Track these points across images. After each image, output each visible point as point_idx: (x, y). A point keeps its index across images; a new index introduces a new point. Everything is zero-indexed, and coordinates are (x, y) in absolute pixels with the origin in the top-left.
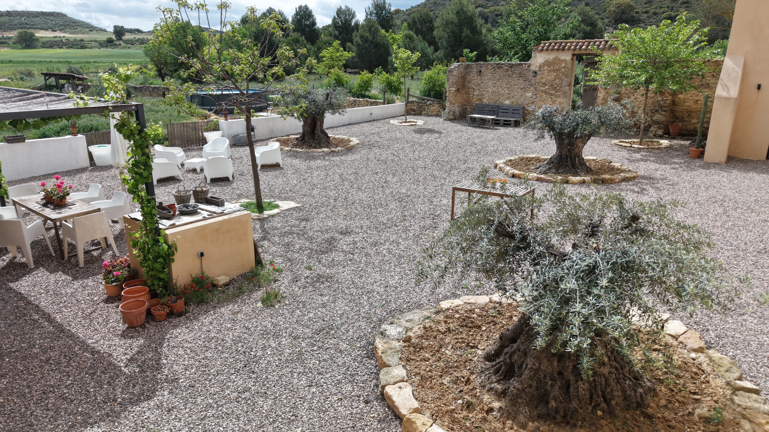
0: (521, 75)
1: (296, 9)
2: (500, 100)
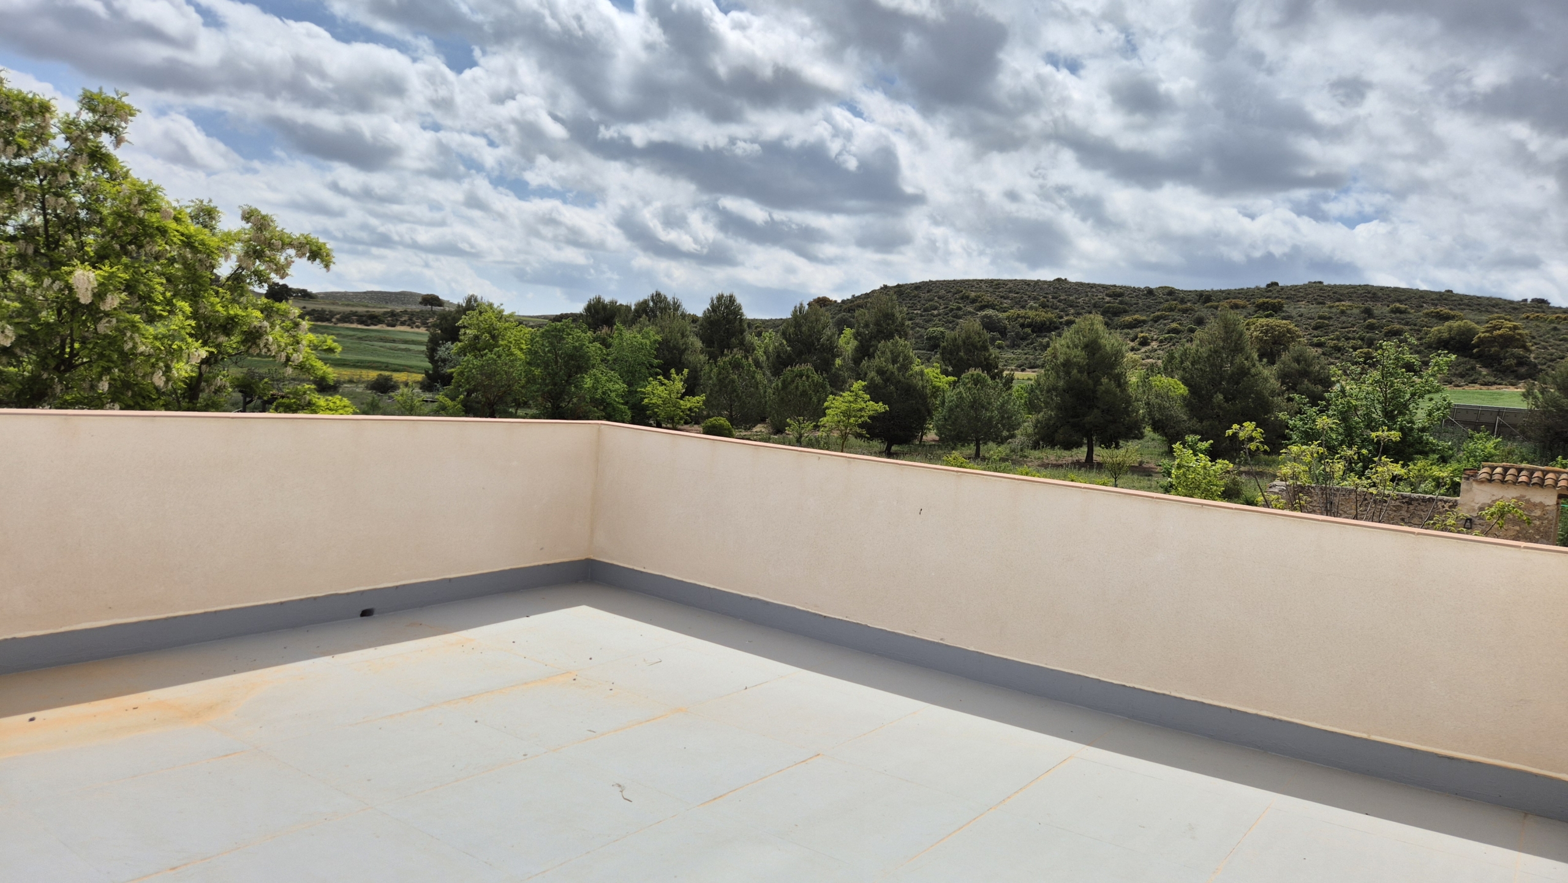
1: (712, 301)
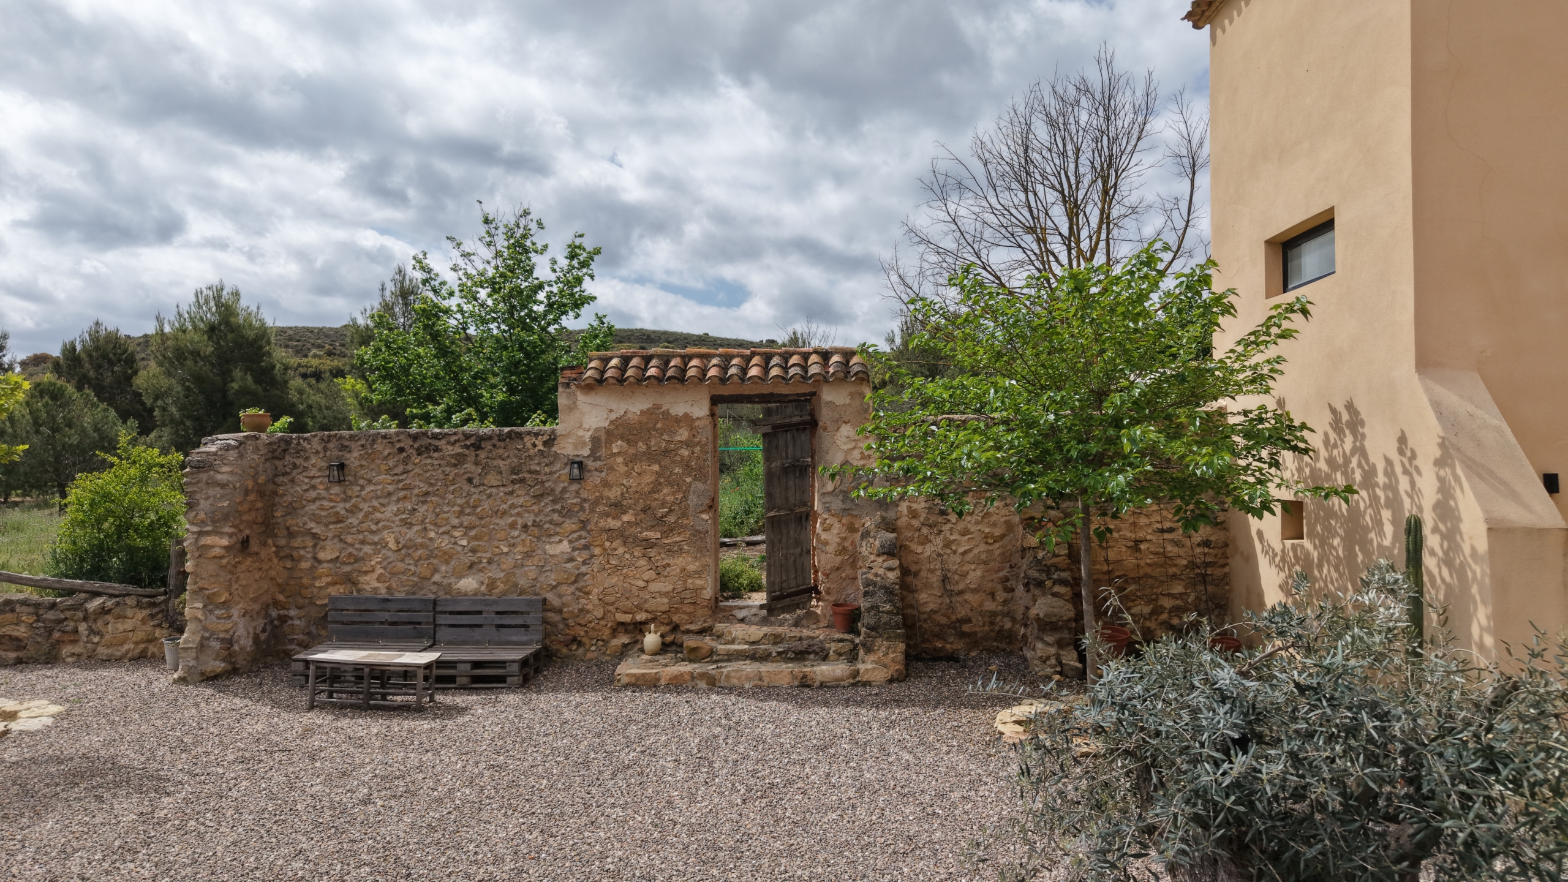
0: (518, 477)
2: (437, 578)
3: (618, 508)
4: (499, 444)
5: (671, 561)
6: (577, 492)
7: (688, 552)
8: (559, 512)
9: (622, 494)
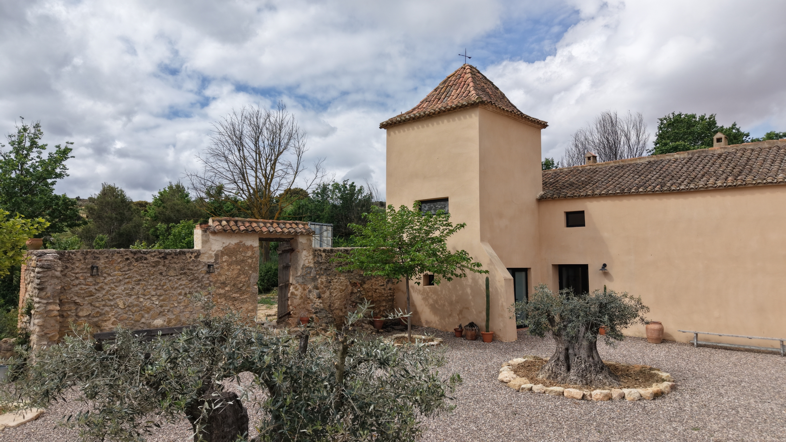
0: (184, 272)
3: (224, 284)
4: (175, 257)
5: (242, 306)
6: (208, 278)
7: (249, 302)
8: (201, 287)
9: (226, 279)
